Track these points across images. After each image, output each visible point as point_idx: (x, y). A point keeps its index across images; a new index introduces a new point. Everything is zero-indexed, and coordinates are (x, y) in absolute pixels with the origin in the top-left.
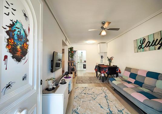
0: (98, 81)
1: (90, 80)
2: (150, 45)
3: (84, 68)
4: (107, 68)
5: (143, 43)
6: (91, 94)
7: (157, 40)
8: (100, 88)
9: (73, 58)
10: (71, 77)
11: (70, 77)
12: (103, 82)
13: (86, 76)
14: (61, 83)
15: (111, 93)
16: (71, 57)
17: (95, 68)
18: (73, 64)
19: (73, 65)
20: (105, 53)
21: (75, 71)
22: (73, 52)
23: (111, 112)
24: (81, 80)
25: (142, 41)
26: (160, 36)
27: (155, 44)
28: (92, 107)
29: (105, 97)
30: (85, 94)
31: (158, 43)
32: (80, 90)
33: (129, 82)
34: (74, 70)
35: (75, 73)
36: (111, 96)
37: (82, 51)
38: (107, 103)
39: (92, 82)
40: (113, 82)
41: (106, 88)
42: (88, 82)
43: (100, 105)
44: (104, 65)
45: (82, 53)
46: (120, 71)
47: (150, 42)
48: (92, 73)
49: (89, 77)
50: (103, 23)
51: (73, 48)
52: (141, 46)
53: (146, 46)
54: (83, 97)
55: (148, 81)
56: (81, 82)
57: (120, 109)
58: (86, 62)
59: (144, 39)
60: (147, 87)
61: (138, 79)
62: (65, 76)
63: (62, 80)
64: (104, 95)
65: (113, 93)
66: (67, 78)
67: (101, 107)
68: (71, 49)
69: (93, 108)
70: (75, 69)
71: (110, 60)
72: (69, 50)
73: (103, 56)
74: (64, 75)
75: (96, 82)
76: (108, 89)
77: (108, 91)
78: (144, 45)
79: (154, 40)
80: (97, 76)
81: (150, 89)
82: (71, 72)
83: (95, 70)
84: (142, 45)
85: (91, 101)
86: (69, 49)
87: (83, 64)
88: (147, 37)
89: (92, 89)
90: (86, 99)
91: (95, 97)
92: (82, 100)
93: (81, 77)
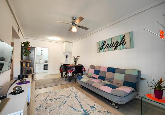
0: (64, 82)
1: (55, 82)
2: (109, 47)
3: (44, 69)
4: (74, 67)
5: (104, 45)
6: (60, 98)
7: (114, 43)
8: (68, 89)
9: (29, 56)
10: (30, 82)
11: (28, 82)
12: (69, 81)
13: (48, 78)
14: (12, 93)
15: (80, 92)
16: (26, 55)
17: (60, 69)
18: (28, 64)
19: (28, 66)
20: (69, 52)
21: (33, 74)
22: (29, 48)
23: (85, 111)
24: (43, 84)
25: (103, 43)
26: (115, 40)
27: (112, 46)
28: (63, 113)
29: (76, 97)
30: (51, 100)
31: (114, 46)
32: (42, 96)
33: (95, 78)
34: (31, 73)
35: (33, 76)
36: (81, 94)
37: (43, 49)
38: (79, 103)
39: (57, 84)
40: (82, 80)
41: (74, 88)
42: (52, 85)
43: (72, 107)
44: (69, 64)
45: (42, 51)
46: (84, 69)
47: (109, 45)
48: (56, 74)
49: (52, 79)
50: (74, 19)
51: (29, 43)
52: (102, 47)
53: (106, 47)
54: (50, 105)
55: (109, 75)
56: (42, 86)
57: (92, 105)
58: (47, 62)
59: (105, 41)
60: (108, 80)
61: (101, 74)
62: (19, 81)
63: (15, 87)
64: (73, 95)
65: (82, 91)
66: (23, 84)
67: (75, 110)
68: (26, 44)
69: (66, 114)
70: (32, 71)
71: (76, 59)
72: (23, 45)
73: (68, 56)
74: (16, 81)
75: (62, 83)
76: (76, 88)
77: (76, 90)
78: (104, 47)
79: (112, 43)
80: (62, 77)
81: (110, 81)
82: (25, 76)
83: (60, 71)
85: (62, 107)
86: (22, 43)
87: (43, 64)
88: (107, 40)
89: (59, 92)
90: (54, 106)
91: (65, 101)
92: (49, 109)
93: (42, 80)
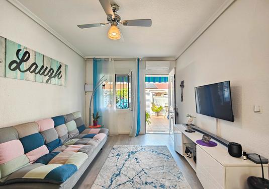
2: (37, 71)
27: (43, 73)
47: (37, 67)
53: (29, 69)
59: (27, 52)
79: (43, 66)
84: (20, 63)
88: (34, 53)
